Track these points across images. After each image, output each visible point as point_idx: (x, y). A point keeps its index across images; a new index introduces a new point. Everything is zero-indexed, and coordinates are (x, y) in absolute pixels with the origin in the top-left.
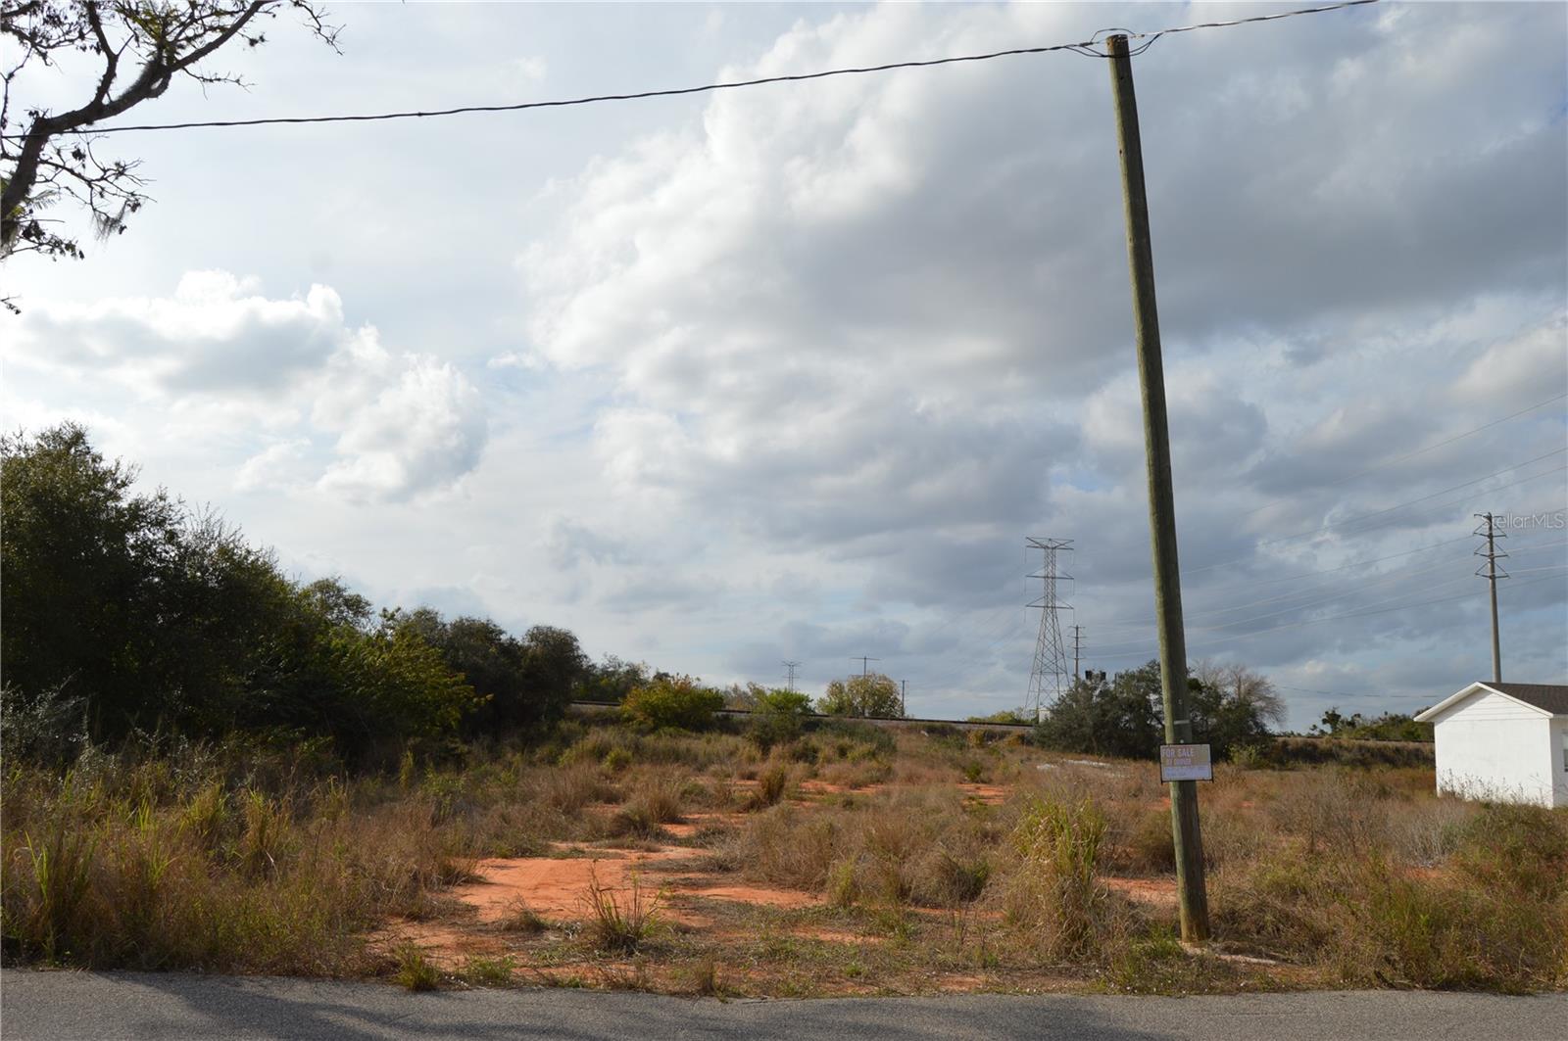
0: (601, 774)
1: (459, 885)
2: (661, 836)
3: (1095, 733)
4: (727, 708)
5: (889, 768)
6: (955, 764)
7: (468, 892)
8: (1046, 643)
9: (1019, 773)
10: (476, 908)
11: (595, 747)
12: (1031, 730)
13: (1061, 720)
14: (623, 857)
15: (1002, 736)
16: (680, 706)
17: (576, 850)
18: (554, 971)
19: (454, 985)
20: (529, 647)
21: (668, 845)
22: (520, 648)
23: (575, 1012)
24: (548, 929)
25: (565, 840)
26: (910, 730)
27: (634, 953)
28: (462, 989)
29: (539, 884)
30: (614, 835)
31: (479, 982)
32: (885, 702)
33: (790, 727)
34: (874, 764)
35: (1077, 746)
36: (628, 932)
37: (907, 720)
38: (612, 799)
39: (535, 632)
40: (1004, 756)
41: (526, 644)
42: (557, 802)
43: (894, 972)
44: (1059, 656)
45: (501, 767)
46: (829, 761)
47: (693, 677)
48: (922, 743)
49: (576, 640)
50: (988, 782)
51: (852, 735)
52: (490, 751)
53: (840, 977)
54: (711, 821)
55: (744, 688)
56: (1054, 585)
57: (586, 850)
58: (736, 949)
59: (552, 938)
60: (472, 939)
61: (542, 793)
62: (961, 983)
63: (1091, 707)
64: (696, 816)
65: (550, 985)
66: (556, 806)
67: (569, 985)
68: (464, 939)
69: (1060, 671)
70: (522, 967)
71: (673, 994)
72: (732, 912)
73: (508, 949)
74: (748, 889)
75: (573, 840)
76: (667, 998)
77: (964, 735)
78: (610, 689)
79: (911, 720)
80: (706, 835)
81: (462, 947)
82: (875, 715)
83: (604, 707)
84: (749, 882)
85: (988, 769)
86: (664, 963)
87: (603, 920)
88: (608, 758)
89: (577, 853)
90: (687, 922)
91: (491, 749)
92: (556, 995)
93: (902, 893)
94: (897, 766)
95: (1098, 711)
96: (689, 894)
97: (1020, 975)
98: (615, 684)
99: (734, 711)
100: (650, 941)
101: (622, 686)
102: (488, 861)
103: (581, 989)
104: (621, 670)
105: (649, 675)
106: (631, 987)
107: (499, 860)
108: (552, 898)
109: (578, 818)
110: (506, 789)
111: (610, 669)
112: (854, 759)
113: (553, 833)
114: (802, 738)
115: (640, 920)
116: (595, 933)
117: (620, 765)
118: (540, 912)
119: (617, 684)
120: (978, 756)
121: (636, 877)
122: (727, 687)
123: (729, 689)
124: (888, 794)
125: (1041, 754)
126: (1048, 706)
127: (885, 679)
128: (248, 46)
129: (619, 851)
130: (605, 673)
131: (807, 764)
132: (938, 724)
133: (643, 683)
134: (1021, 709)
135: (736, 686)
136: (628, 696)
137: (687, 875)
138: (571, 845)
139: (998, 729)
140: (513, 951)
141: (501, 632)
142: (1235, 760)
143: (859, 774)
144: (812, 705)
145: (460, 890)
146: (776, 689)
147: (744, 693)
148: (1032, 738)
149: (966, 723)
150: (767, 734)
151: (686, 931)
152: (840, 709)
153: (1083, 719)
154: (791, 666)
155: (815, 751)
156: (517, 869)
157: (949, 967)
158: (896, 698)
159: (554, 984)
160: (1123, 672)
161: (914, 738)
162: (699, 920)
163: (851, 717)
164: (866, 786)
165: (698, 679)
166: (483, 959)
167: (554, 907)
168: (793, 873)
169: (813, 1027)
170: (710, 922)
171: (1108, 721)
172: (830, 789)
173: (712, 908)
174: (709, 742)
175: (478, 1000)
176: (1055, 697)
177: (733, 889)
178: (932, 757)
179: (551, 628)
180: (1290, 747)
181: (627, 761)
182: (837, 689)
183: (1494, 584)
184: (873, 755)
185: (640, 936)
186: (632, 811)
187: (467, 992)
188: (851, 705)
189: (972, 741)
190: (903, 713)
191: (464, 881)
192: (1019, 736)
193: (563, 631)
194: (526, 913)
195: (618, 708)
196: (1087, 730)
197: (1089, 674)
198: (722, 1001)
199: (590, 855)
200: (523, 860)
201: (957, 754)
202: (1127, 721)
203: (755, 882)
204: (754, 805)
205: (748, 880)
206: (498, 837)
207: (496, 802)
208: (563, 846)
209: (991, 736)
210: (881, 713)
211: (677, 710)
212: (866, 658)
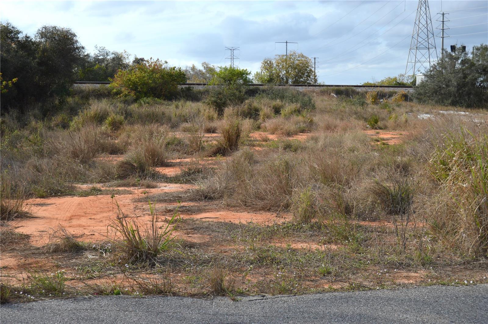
0: (103, 134)
1: (13, 220)
2: (155, 176)
3: (458, 90)
4: (188, 82)
5: (311, 121)
6: (359, 117)
7: (20, 225)
8: (421, 26)
9: (406, 121)
10: (28, 237)
11: (96, 114)
12: (411, 90)
13: (433, 82)
14: (130, 193)
15: (391, 95)
16: (154, 81)
17: (94, 189)
18: (98, 282)
19: (23, 298)
20: (40, 43)
21: (161, 182)
22: (34, 43)
23: (121, 314)
24: (86, 250)
25: (85, 182)
26: (323, 93)
27: (155, 265)
28: (29, 301)
29: (73, 216)
30: (122, 177)
31: (41, 294)
32: (303, 74)
33: (237, 93)
34: (300, 118)
35: (445, 101)
36: (149, 249)
37: (320, 86)
38: (115, 151)
39: (44, 31)
40: (393, 109)
41: (38, 40)
42: (75, 155)
43: (355, 271)
44: (430, 35)
45: (28, 132)
46: (268, 117)
47: (162, 60)
48: (333, 101)
49: (75, 35)
50: (385, 128)
51: (282, 98)
52: (19, 121)
53: (316, 276)
54: (192, 163)
55: (200, 67)
57: (102, 189)
58: (232, 258)
59: (90, 257)
60: (30, 260)
61: (63, 148)
62: (408, 277)
63: (456, 72)
64: (178, 161)
65: (97, 294)
66: (74, 158)
67: (112, 292)
68: (23, 261)
69: (430, 46)
70: (72, 279)
71: (192, 296)
72: (222, 230)
73: (58, 267)
74: (229, 212)
75: (92, 182)
76: (190, 300)
77: (363, 95)
78: (101, 72)
79: (323, 86)
80: (189, 174)
81: (23, 267)
82: (297, 83)
83: (98, 85)
84: (229, 207)
85: (383, 119)
86: (179, 272)
87: (129, 241)
88: (107, 121)
89: (95, 192)
90: (189, 239)
91: (19, 119)
92: (104, 301)
93: (348, 211)
94: (316, 119)
95: (460, 75)
96: (187, 218)
97: (450, 269)
98: (105, 68)
99: (194, 84)
100: (166, 254)
101: (110, 69)
102: (30, 201)
103: (122, 295)
104: (108, 57)
105: (130, 61)
106: (160, 292)
107: (38, 199)
108: (84, 226)
109: (92, 166)
110: (36, 148)
111: (101, 57)
112: (285, 115)
113: (76, 178)
114: (246, 101)
115: (157, 239)
116: (124, 251)
117: (116, 126)
118: (77, 237)
119: (107, 68)
120: (375, 110)
121: (144, 207)
122: (187, 67)
123: (188, 69)
124: (316, 140)
125: (420, 107)
126: (424, 72)
127: (303, 56)
129: (126, 188)
130: (97, 60)
131: (252, 120)
132: (342, 88)
133: (126, 66)
134: (402, 75)
135: (194, 66)
136: (115, 76)
137: (183, 204)
138: (91, 186)
139: (387, 90)
140: (62, 268)
141: (18, 32)
143: (290, 126)
144: (250, 77)
145: (13, 224)
146: (224, 66)
147: (200, 71)
148: (412, 96)
150: (221, 100)
151: (192, 246)
152: (270, 80)
153: (450, 81)
154: (232, 50)
155: (257, 110)
156: (54, 206)
157: (395, 265)
158: (311, 70)
159: (100, 293)
160: (479, 46)
161: (326, 99)
162: (199, 237)
163: (280, 85)
164: (296, 134)
165: (166, 62)
166: (42, 275)
167: (87, 232)
168: (262, 199)
169: (309, 317)
170: (207, 239)
171: (468, 82)
172: (271, 137)
173: (207, 228)
174: (177, 107)
175: (44, 309)
176: (427, 65)
177: (219, 213)
178: (341, 111)
179: (55, 27)
181: (121, 123)
182: (268, 65)
184: (298, 112)
185: (157, 252)
186: (132, 159)
187: (34, 303)
188: (278, 76)
189: (369, 100)
190: (316, 81)
191: (16, 217)
192: (403, 95)
193: (64, 30)
194: (68, 238)
195: (108, 86)
196: (452, 89)
197: (453, 48)
198: (234, 300)
199: (107, 193)
200: (57, 198)
201: (359, 109)
202: (482, 82)
203: (234, 207)
204: (220, 151)
205: (228, 205)
206: (34, 182)
207: (29, 157)
208: (85, 187)
209: (382, 96)
210: (300, 82)
211: (152, 85)
212: (287, 43)
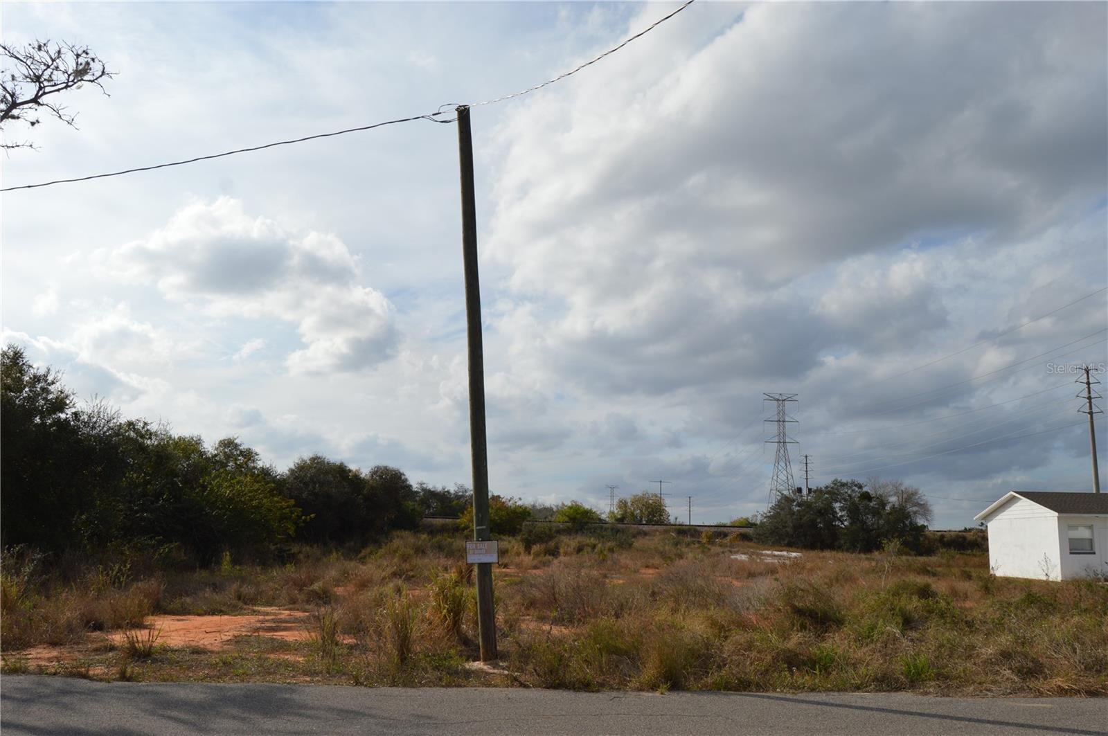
3: (794, 531)
8: (780, 468)
12: (750, 530)
15: (725, 535)
16: (500, 518)
20: (369, 481)
22: (363, 481)
26: (665, 532)
32: (656, 513)
37: (670, 525)
41: (369, 477)
56: (784, 427)
63: (792, 514)
77: (701, 534)
79: (673, 525)
82: (649, 522)
83: (449, 520)
95: (797, 516)
99: (539, 521)
104: (467, 494)
111: (461, 494)
127: (656, 496)
128: (31, 127)
132: (687, 527)
142: (885, 549)
148: (751, 536)
149: (716, 526)
152: (624, 518)
153: (787, 522)
163: (632, 524)
165: (520, 499)
171: (805, 523)
180: (945, 539)
182: (622, 504)
183: (1092, 418)
188: (633, 515)
190: (668, 520)
192: (740, 535)
195: (458, 520)
196: (788, 530)
209: (720, 535)
210: (653, 521)
211: (499, 521)
212: (661, 482)
